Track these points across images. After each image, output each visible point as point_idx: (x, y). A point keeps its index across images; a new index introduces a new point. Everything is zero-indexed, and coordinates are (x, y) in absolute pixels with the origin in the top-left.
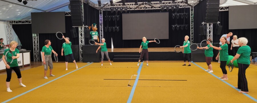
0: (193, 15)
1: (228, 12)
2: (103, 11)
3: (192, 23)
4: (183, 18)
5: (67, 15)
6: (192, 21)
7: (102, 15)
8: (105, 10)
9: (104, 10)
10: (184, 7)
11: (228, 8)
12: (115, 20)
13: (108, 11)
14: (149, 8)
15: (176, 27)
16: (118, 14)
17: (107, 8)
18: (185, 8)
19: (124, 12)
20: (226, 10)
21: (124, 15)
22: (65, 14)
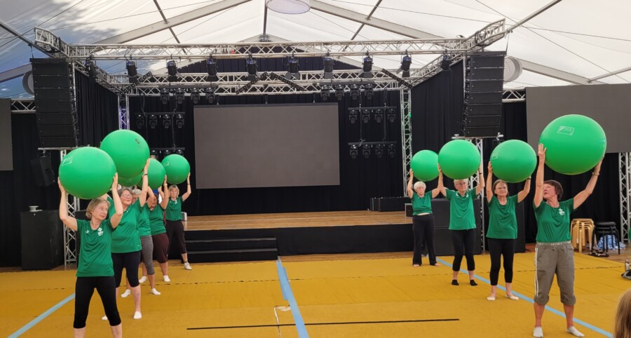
0: (409, 114)
1: (523, 104)
2: (131, 98)
3: (407, 137)
4: (382, 120)
5: (18, 111)
6: (407, 132)
7: (127, 109)
8: (137, 94)
9: (132, 94)
10: (382, 89)
11: (522, 92)
12: (170, 127)
13: (146, 97)
14: (278, 89)
15: (360, 149)
16: (180, 109)
17: (144, 89)
18: (385, 91)
19: (203, 102)
20: (518, 99)
21: (198, 112)
22: (13, 108)
